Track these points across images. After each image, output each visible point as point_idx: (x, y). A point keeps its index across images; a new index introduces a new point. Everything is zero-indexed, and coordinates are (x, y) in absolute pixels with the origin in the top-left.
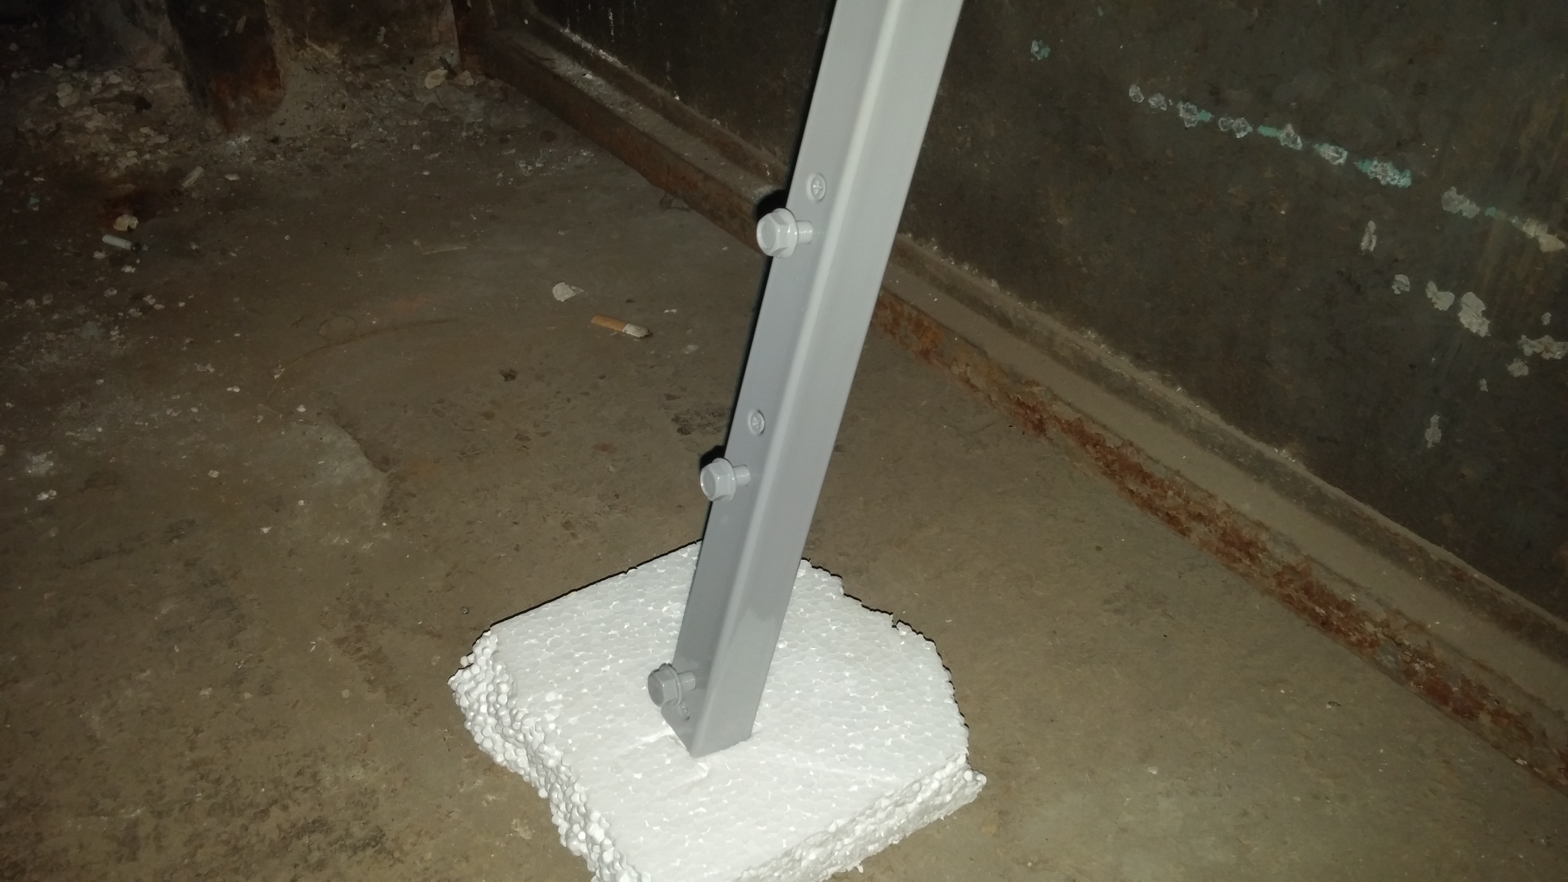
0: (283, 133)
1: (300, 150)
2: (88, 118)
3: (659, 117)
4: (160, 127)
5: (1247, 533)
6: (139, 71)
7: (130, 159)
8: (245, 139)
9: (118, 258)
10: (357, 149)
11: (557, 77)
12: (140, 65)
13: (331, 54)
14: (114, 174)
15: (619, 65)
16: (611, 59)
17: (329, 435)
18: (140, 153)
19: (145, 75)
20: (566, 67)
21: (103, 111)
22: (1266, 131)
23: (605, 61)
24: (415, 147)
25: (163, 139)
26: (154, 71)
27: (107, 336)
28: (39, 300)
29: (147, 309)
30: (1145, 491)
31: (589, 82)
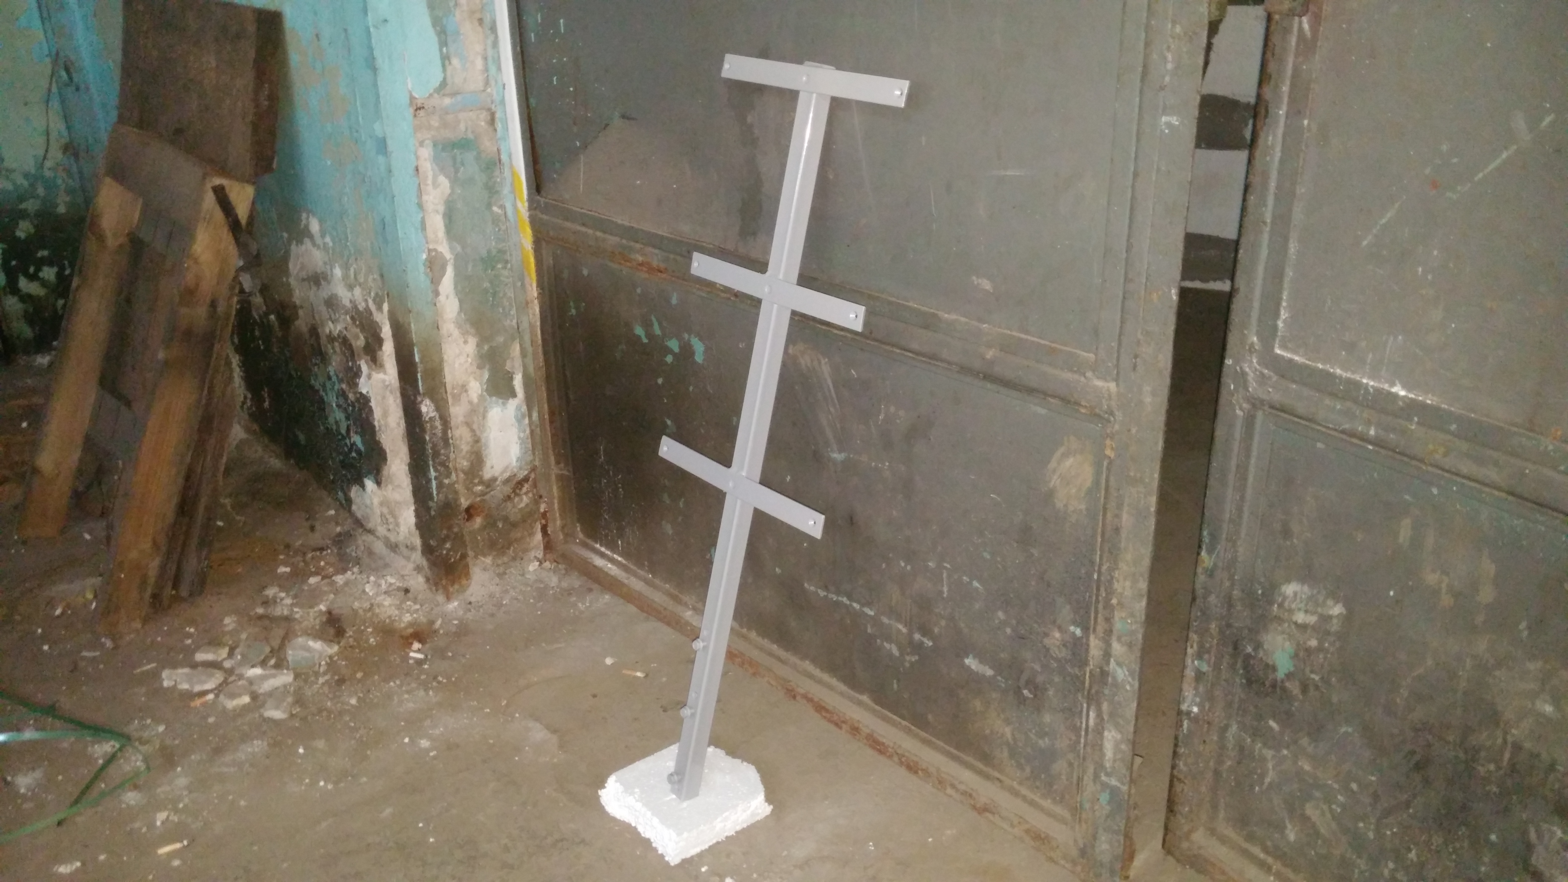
0: (473, 599)
1: (481, 606)
2: (384, 600)
3: (643, 583)
4: (415, 600)
5: (856, 725)
6: (403, 576)
7: (407, 618)
8: (456, 604)
9: (419, 662)
10: (506, 604)
11: (595, 566)
12: (402, 573)
13: (488, 560)
14: (403, 625)
15: (624, 562)
16: (620, 559)
17: (531, 724)
18: (411, 615)
19: (406, 578)
20: (599, 562)
21: (390, 596)
22: (840, 599)
23: (617, 560)
24: (531, 601)
25: (418, 607)
26: (409, 576)
27: (427, 694)
28: (395, 682)
29: (439, 682)
30: (828, 715)
31: (610, 569)
